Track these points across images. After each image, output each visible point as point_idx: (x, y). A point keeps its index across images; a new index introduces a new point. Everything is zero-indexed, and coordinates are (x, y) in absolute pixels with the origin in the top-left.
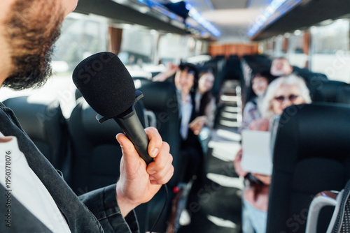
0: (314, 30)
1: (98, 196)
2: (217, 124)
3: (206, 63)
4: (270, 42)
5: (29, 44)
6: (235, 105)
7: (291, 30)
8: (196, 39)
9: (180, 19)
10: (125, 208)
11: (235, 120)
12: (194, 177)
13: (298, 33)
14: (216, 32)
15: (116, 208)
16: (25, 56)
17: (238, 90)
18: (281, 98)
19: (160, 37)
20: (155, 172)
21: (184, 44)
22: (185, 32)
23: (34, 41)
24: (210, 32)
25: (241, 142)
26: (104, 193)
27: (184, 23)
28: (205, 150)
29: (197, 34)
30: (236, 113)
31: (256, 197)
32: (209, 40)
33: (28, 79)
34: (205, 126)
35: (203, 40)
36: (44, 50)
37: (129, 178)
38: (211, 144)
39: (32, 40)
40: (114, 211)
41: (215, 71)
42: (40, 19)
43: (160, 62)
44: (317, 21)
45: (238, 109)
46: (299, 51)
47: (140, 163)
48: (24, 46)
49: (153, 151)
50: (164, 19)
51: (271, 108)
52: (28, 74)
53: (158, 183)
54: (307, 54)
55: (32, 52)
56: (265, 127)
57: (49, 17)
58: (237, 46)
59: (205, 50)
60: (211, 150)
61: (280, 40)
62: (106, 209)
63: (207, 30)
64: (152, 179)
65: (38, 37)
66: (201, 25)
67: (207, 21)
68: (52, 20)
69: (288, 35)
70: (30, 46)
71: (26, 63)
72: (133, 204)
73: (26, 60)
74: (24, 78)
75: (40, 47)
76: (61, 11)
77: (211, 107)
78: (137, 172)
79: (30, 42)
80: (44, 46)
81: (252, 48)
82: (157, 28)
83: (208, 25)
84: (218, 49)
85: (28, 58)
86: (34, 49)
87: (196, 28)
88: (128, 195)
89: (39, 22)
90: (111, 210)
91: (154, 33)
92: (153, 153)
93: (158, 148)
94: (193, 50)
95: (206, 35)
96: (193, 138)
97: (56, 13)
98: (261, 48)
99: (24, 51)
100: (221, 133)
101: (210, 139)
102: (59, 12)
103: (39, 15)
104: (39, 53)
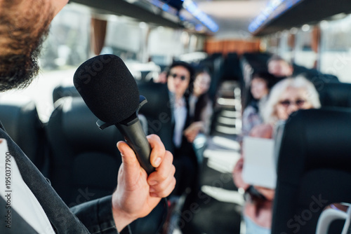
0: (325, 25)
1: (91, 208)
2: (213, 131)
3: (202, 62)
4: (274, 38)
5: (14, 43)
6: (233, 109)
7: (299, 25)
8: (191, 34)
9: (173, 10)
10: (121, 223)
11: (233, 126)
12: (188, 190)
13: (306, 28)
14: (212, 26)
15: (111, 222)
16: (9, 56)
17: (237, 92)
18: (286, 103)
19: (150, 30)
20: (155, 183)
21: (178, 40)
22: (178, 26)
23: (20, 40)
24: (206, 26)
25: (240, 151)
26: (98, 205)
27: (178, 15)
28: (200, 159)
29: (192, 28)
30: (235, 118)
31: (257, 213)
32: (205, 36)
33: (11, 79)
34: (201, 132)
35: (198, 35)
36: (30, 50)
37: (129, 190)
38: (208, 153)
39: (18, 39)
40: (109, 225)
41: (211, 71)
42: (29, 18)
43: (150, 60)
44: (328, 15)
45: (237, 114)
46: (306, 48)
47: (141, 174)
48: (9, 46)
49: (156, 160)
50: (155, 10)
51: (275, 113)
52: (12, 75)
53: (158, 196)
54: (316, 51)
55: (17, 52)
56: (268, 134)
57: (38, 16)
58: (237, 43)
59: (200, 47)
60: (206, 160)
61: (285, 35)
62: (100, 223)
63: (203, 24)
64: (152, 191)
65: (24, 36)
66: (196, 18)
67: (203, 13)
68: (41, 19)
69: (294, 31)
70: (16, 46)
71: (10, 63)
72: (129, 218)
73: (10, 60)
74: (7, 78)
75: (26, 47)
76: (51, 11)
77: (208, 112)
78: (137, 183)
79: (16, 41)
80: (31, 46)
81: (253, 45)
82: (147, 21)
83: (204, 19)
84: (214, 45)
85: (13, 57)
86: (19, 48)
87: (190, 21)
88: (125, 208)
89: (27, 20)
90: (105, 224)
91: (143, 26)
92: (155, 163)
93: (161, 157)
94: (186, 46)
95: (201, 29)
96: (187, 146)
97: (45, 12)
98: (264, 45)
99: (9, 51)
100: (218, 140)
101: (206, 147)
102: (48, 11)
103: (28, 14)
104: (24, 53)
